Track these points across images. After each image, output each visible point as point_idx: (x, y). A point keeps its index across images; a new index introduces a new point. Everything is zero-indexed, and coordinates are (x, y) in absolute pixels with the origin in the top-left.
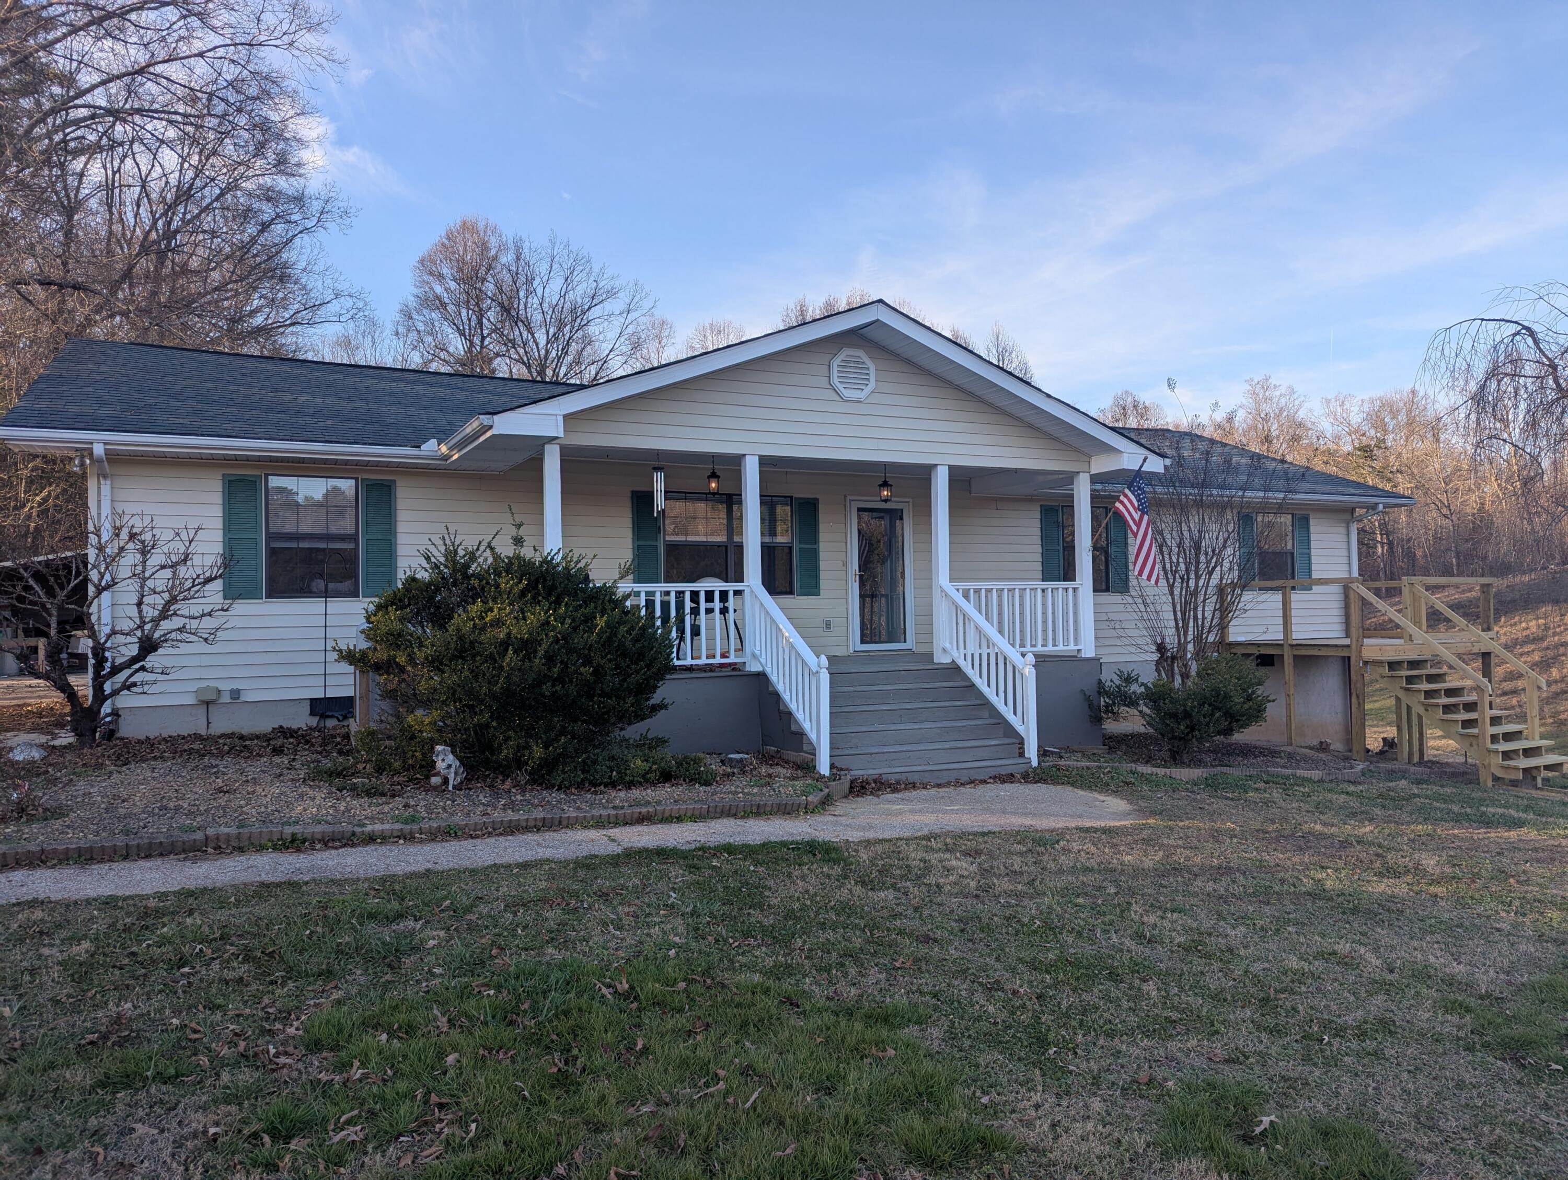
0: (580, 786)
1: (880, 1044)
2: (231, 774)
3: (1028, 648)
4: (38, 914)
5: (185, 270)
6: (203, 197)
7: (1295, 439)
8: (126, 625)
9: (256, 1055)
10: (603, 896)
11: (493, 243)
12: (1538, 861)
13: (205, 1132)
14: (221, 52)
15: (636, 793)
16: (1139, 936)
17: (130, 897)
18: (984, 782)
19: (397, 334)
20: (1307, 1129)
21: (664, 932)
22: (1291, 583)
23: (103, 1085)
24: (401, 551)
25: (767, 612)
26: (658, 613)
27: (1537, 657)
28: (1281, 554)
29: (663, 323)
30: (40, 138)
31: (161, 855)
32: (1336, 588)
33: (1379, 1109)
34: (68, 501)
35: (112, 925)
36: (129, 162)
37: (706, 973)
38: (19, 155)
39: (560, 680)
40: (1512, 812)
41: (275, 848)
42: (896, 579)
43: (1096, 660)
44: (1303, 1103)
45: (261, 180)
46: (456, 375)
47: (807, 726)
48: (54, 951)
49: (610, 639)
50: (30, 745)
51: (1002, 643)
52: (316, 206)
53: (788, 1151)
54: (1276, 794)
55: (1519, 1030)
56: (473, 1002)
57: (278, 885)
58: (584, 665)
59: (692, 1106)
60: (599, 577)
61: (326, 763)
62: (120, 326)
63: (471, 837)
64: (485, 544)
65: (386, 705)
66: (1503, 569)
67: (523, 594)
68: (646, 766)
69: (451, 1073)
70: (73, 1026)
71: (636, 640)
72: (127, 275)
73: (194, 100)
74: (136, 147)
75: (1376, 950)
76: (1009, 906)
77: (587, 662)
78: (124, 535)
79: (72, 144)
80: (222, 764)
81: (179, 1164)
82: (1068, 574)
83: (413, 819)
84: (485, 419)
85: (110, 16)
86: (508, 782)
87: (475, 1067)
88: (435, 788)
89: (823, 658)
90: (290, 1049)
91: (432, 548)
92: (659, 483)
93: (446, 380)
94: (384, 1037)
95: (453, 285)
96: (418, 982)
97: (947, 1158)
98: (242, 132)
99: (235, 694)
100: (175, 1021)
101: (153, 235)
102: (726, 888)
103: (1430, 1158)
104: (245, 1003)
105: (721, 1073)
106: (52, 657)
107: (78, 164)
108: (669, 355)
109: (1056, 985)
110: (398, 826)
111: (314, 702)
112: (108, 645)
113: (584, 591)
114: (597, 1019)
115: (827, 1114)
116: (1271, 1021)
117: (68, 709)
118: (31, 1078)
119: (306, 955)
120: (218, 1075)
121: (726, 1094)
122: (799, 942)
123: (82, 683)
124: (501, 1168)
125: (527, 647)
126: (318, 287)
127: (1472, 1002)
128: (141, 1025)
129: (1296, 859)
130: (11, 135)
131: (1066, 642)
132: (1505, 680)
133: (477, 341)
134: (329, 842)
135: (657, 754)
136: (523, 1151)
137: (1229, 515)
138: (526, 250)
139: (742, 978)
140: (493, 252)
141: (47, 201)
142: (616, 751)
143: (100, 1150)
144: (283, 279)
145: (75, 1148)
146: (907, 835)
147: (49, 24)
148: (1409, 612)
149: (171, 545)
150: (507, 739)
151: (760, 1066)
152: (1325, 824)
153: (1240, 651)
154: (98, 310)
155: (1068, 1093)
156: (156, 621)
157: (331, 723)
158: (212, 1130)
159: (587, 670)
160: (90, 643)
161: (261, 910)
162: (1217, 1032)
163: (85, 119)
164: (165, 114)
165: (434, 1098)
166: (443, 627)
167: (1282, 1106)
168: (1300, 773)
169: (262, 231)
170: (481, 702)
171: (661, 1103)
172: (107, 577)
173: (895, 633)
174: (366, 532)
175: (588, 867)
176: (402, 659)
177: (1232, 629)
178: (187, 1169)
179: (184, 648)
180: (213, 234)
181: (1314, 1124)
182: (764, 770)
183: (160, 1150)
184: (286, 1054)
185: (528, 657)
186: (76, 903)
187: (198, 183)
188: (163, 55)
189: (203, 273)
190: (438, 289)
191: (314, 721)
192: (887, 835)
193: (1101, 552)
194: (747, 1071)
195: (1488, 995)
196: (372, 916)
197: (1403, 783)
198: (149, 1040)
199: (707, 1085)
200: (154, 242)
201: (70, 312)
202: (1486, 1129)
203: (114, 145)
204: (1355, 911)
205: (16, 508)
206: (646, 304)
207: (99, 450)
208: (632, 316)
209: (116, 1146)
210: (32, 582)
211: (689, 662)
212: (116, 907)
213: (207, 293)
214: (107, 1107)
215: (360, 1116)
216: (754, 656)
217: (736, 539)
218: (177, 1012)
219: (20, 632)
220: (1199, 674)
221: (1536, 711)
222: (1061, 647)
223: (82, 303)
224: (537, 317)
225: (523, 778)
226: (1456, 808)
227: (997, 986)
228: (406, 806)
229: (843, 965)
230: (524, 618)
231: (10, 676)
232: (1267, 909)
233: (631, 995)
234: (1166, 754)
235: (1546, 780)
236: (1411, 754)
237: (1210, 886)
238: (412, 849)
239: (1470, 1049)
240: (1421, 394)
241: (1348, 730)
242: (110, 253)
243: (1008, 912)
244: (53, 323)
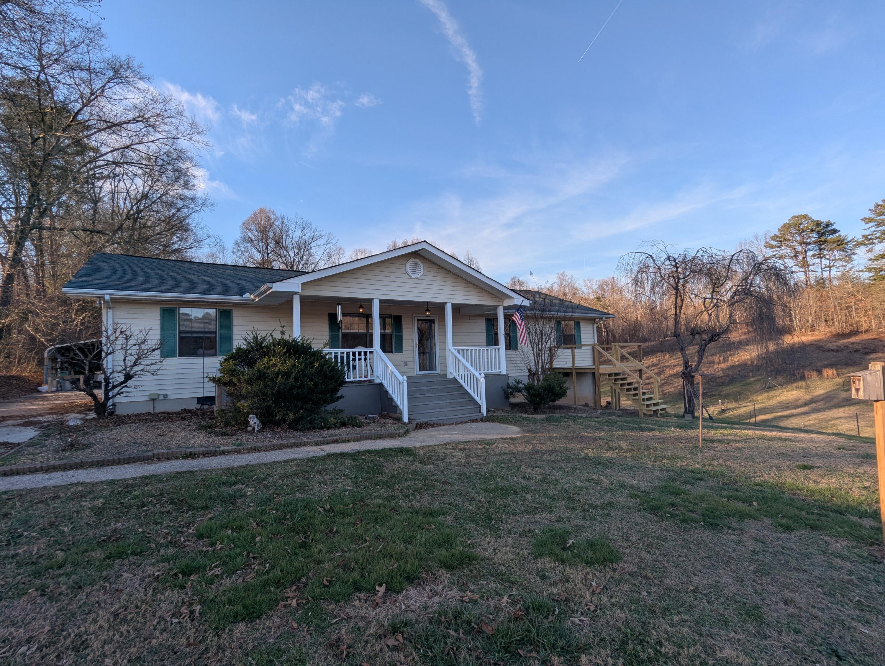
0: (309, 429)
1: (429, 524)
2: (164, 428)
3: (482, 371)
4: (80, 488)
5: (145, 226)
6: (153, 197)
7: (575, 294)
8: (119, 369)
9: (175, 542)
10: (319, 472)
11: (272, 217)
12: (660, 443)
13: (154, 575)
14: (161, 141)
15: (331, 431)
16: (524, 477)
17: (121, 480)
18: (466, 422)
19: (233, 252)
20: (585, 544)
21: (343, 485)
22: (574, 346)
23: (108, 558)
24: (235, 337)
25: (382, 360)
26: (339, 360)
27: (656, 371)
28: (571, 335)
29: (340, 249)
30: (84, 172)
31: (134, 462)
32: (590, 348)
33: (609, 535)
34: (94, 319)
35: (112, 492)
36: (122, 183)
37: (361, 500)
38: (75, 179)
39: (300, 387)
40: (650, 426)
41: (183, 458)
42: (432, 347)
43: (506, 375)
44: (583, 534)
45: (178, 191)
46: (257, 268)
47: (399, 403)
48: (87, 503)
49: (320, 372)
50: (76, 418)
51: (472, 370)
52: (200, 202)
53: (394, 566)
54: (571, 423)
55: (655, 503)
56: (266, 516)
57: (184, 472)
58: (310, 381)
59: (356, 552)
60: (315, 347)
61: (204, 423)
62: (117, 248)
63: (265, 451)
64: (269, 334)
65: (228, 399)
66: (645, 340)
67: (285, 354)
68: (336, 421)
69: (258, 544)
70: (96, 534)
71: (331, 371)
72: (120, 228)
73: (149, 159)
74: (125, 177)
75: (607, 477)
76: (477, 468)
77: (311, 380)
78: (118, 332)
79: (98, 175)
80: (160, 424)
81: (142, 588)
82: (496, 343)
83: (240, 445)
84: (269, 285)
85: (115, 125)
86: (280, 428)
87: (268, 542)
88: (249, 432)
89: (405, 377)
90: (190, 539)
91: (247, 336)
92: (339, 310)
93: (253, 269)
94: (230, 531)
95: (256, 233)
96: (244, 509)
97: (455, 565)
98: (170, 172)
99: (166, 396)
100: (140, 530)
101: (132, 212)
102: (368, 467)
103: (627, 551)
104: (171, 520)
105: (368, 539)
106: (86, 382)
107: (100, 183)
108: (343, 261)
109: (495, 497)
110: (234, 447)
111: (199, 399)
112: (111, 377)
113: (310, 352)
114: (317, 520)
115: (409, 551)
116: (571, 505)
117: (93, 404)
118: (76, 556)
119: (197, 500)
120: (159, 551)
121: (369, 547)
122: (397, 486)
123: (100, 393)
124: (279, 581)
125: (286, 375)
126: (200, 233)
127: (639, 494)
128: (125, 532)
129: (579, 446)
130: (71, 171)
131: (496, 369)
132: (646, 379)
133: (266, 255)
134: (205, 454)
135: (340, 416)
136: (288, 573)
137: (552, 321)
138: (286, 220)
139: (375, 501)
140: (272, 221)
141: (86, 198)
142: (323, 415)
143: (108, 585)
144: (186, 230)
145: (96, 584)
146: (438, 443)
147: (89, 128)
148: (615, 356)
149: (138, 336)
150: (279, 412)
151: (383, 535)
152: (588, 433)
153: (557, 371)
154: (108, 241)
155: (499, 537)
156: (132, 367)
157: (206, 407)
158: (157, 574)
159: (311, 384)
160: (103, 376)
161: (177, 483)
162: (552, 511)
163: (103, 166)
164: (138, 164)
165: (251, 555)
166: (252, 367)
167: (576, 536)
168: (579, 415)
169: (178, 211)
170: (268, 397)
171: (344, 551)
172: (111, 349)
173: (432, 367)
174: (220, 330)
175: (313, 461)
176: (235, 381)
177: (554, 363)
178: (146, 590)
179: (144, 378)
180: (157, 212)
181: (587, 541)
182: (382, 421)
183: (134, 583)
184: (188, 541)
185: (287, 379)
186: (96, 483)
187: (151, 192)
188: (137, 141)
189: (153, 227)
190: (250, 235)
191: (199, 406)
192: (430, 444)
193: (508, 335)
194: (378, 537)
195: (645, 491)
196: (224, 484)
197: (614, 417)
198: (129, 538)
199: (362, 543)
200: (132, 215)
201: (95, 242)
202: (646, 539)
203: (115, 176)
204: (599, 464)
205: (71, 322)
206: (334, 241)
207: (107, 297)
208: (328, 246)
209: (115, 583)
210: (77, 352)
211: (352, 379)
212: (114, 484)
213: (154, 235)
214: (111, 566)
215: (220, 564)
216: (378, 377)
217: (370, 331)
218: (141, 526)
219: (72, 373)
220: (543, 380)
221: (657, 390)
222: (494, 371)
223: (101, 239)
224: (290, 246)
225: (285, 426)
226: (631, 425)
227: (473, 499)
228: (238, 439)
229: (414, 494)
230: (286, 363)
231: (68, 391)
232: (569, 465)
233: (331, 510)
234: (532, 410)
235: (661, 414)
236: (616, 406)
237: (549, 458)
238: (240, 456)
239: (639, 511)
240: (616, 278)
241: (595, 399)
242: (113, 219)
243: (477, 471)
244: (88, 246)
